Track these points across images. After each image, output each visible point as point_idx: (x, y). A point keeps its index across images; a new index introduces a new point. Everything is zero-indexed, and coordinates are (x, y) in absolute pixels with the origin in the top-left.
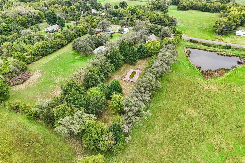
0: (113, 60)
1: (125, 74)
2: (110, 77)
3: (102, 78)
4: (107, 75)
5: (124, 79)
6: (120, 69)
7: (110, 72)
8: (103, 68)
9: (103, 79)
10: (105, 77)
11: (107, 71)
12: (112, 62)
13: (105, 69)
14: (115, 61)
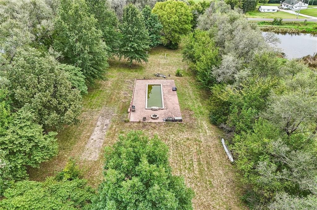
0: (72, 48)
1: (125, 98)
2: (76, 121)
3: (24, 141)
4: (54, 115)
5: (133, 117)
6: (101, 85)
7: (70, 96)
8: (23, 84)
9: (36, 146)
10: (46, 129)
11: (54, 96)
12: (67, 59)
13: (34, 87)
14: (82, 51)
